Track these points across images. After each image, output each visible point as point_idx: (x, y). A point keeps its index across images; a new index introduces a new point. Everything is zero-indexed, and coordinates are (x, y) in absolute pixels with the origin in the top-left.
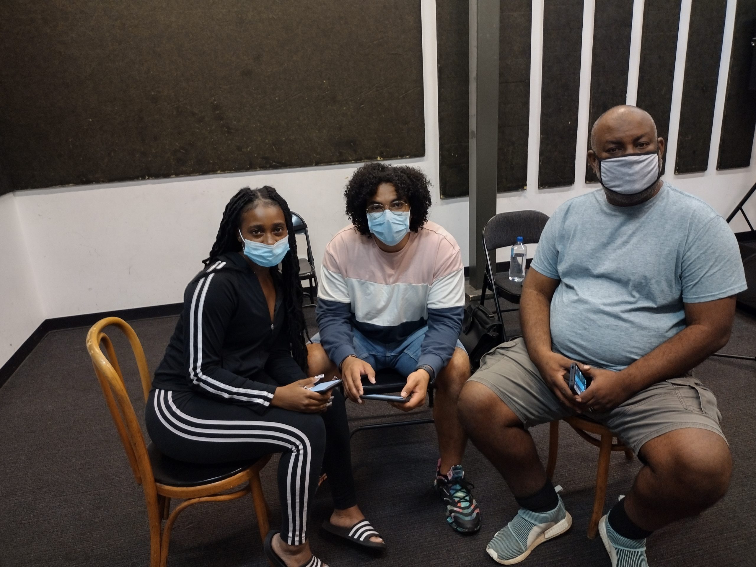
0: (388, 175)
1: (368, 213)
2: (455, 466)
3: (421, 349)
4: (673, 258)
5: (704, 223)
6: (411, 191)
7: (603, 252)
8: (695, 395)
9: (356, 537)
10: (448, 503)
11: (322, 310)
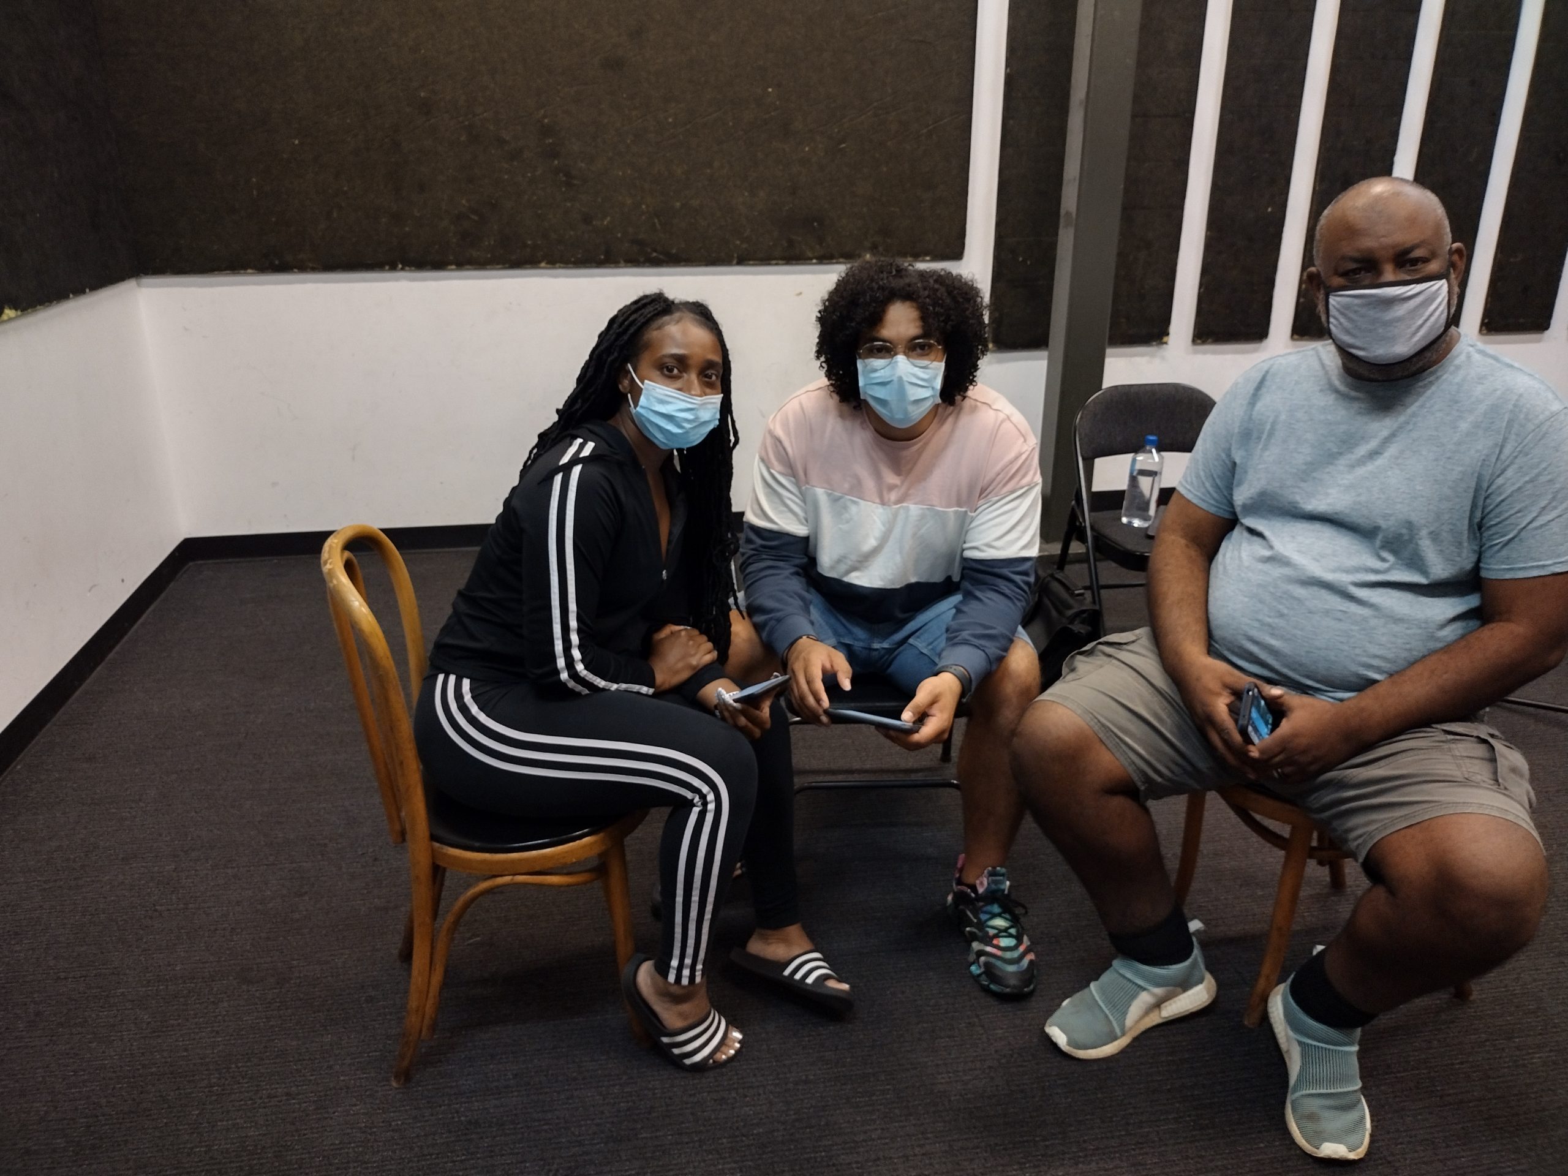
0: (909, 285)
1: (860, 358)
2: (994, 868)
3: (945, 636)
4: (1469, 487)
5: (1537, 422)
6: (952, 321)
7: (1327, 470)
8: (1487, 755)
9: (798, 976)
10: (974, 937)
11: (752, 546)
